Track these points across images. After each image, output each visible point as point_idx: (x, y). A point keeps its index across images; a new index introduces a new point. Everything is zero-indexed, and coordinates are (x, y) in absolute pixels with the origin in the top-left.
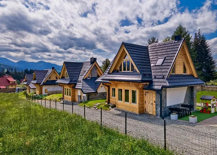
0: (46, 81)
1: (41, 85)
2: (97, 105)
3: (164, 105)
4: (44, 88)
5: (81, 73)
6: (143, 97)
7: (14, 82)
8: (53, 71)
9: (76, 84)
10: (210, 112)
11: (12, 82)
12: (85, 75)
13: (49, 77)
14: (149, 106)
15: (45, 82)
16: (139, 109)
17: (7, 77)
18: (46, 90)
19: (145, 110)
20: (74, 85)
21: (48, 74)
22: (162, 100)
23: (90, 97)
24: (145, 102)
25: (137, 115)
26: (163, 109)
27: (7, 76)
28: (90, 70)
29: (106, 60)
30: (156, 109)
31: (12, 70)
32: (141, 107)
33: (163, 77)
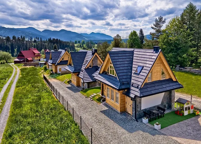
0: (60, 61)
1: (56, 65)
2: (93, 95)
3: (139, 109)
4: (59, 67)
5: (84, 62)
6: (125, 99)
7: (39, 54)
8: (66, 53)
9: (79, 73)
10: (183, 114)
11: (37, 54)
12: (86, 64)
13: (62, 58)
14: (128, 107)
15: (59, 63)
16: (120, 109)
17: (33, 50)
18: (60, 69)
19: (126, 109)
20: (78, 73)
21: (62, 55)
22: (136, 105)
23: (90, 86)
24: (126, 103)
25: (118, 113)
26: (137, 113)
27: (33, 48)
28: (91, 60)
29: (117, 35)
30: (133, 111)
31: (38, 39)
32: (123, 106)
33: (138, 86)
